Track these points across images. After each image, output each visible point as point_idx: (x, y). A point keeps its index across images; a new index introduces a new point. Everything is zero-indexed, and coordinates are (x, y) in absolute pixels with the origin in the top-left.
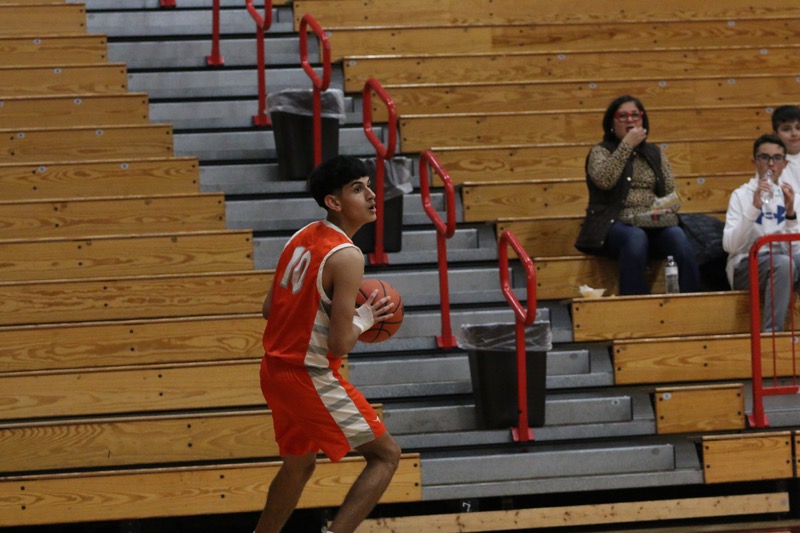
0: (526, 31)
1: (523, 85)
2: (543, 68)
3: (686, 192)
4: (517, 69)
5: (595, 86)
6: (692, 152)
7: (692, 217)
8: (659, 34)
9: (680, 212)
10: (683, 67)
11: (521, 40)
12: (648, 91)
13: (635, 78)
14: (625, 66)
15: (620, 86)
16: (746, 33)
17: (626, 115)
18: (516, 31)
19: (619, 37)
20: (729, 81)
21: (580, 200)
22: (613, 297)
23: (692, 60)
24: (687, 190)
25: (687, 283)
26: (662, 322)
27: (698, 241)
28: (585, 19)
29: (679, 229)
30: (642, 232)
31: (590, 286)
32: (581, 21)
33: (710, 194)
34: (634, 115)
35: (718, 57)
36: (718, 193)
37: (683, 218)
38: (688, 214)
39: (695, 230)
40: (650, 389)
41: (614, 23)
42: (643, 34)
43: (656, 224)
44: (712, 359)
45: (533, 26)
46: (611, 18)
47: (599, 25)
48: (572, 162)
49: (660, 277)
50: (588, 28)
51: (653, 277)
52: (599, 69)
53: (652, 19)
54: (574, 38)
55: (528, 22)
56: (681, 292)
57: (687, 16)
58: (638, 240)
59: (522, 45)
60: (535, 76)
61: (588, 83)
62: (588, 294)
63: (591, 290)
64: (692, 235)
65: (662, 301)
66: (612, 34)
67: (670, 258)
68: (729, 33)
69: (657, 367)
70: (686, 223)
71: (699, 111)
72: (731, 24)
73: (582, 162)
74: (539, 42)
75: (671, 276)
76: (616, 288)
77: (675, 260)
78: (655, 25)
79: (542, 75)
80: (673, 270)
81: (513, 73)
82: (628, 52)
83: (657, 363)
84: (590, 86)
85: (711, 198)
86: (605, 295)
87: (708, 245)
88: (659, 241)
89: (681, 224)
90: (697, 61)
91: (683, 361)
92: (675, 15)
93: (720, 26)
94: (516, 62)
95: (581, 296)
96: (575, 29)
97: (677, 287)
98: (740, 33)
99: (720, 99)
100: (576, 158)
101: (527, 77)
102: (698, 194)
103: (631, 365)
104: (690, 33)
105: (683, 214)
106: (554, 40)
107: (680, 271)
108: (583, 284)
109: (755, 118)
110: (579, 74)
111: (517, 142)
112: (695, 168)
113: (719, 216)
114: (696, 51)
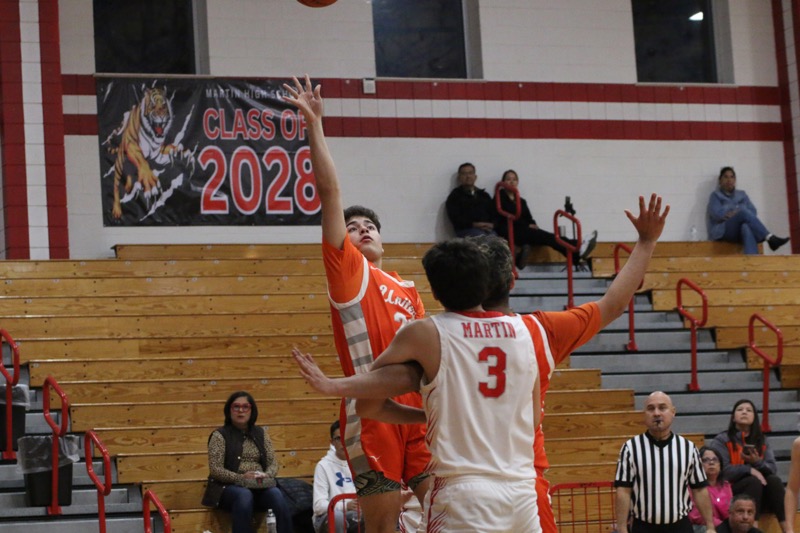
0: (164, 342)
1: (161, 382)
2: (176, 370)
3: (282, 462)
4: (157, 370)
5: (215, 383)
6: (286, 432)
7: (286, 480)
8: (262, 345)
9: (277, 477)
10: (279, 369)
11: (161, 349)
12: (254, 387)
13: (243, 378)
14: (237, 368)
15: (233, 384)
16: (326, 345)
17: (238, 406)
18: (157, 342)
19: (234, 347)
23: (286, 364)
24: (282, 460)
27: (291, 498)
28: (207, 333)
29: (277, 489)
30: (249, 491)
32: (205, 335)
33: (299, 463)
34: (245, 406)
36: (306, 463)
37: (280, 481)
38: (283, 478)
39: (289, 490)
41: (229, 337)
42: (251, 345)
43: (260, 486)
45: (169, 339)
46: (227, 333)
47: (218, 338)
48: (197, 440)
49: (263, 525)
50: (210, 340)
52: (219, 370)
53: (257, 334)
54: (199, 348)
55: (167, 336)
57: (283, 332)
58: (246, 497)
59: (161, 352)
60: (170, 375)
61: (210, 381)
64: (287, 494)
66: (227, 345)
67: (270, 510)
68: (313, 345)
70: (281, 484)
71: (291, 402)
72: (315, 338)
73: (206, 439)
74: (173, 350)
75: (271, 524)
77: (274, 512)
78: (259, 338)
79: (176, 374)
80: (272, 520)
81: (155, 373)
82: (239, 358)
84: (212, 383)
85: (301, 466)
87: (298, 501)
88: (262, 498)
89: (278, 486)
90: (290, 365)
92: (274, 332)
93: (307, 340)
94: (156, 365)
96: (201, 341)
98: (321, 345)
99: (307, 393)
100: (200, 437)
101: (165, 376)
102: (291, 463)
104: (285, 346)
105: (279, 478)
106: (185, 349)
107: (277, 520)
109: (333, 407)
110: (203, 374)
111: (157, 424)
112: (288, 444)
113: (307, 480)
114: (288, 358)
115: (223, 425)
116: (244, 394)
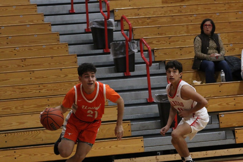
1: (172, 16)
2: (179, 10)
3: (227, 49)
4: (170, 11)
5: (196, 15)
6: (228, 36)
7: (229, 57)
9: (225, 56)
10: (224, 8)
12: (213, 16)
13: (208, 13)
14: (205, 9)
15: (204, 15)
17: (206, 25)
20: (239, 12)
21: (192, 53)
22: (204, 84)
23: (227, 6)
24: (227, 48)
25: (228, 79)
26: (220, 92)
29: (225, 61)
30: (212, 62)
31: (196, 81)
33: (234, 49)
34: (209, 25)
35: (236, 5)
36: (237, 49)
37: (226, 58)
38: (227, 56)
39: (230, 61)
40: (217, 113)
43: (218, 60)
44: (237, 103)
48: (189, 41)
49: (219, 77)
51: (217, 77)
52: (197, 10)
56: (226, 82)
58: (211, 65)
59: (171, 3)
60: (176, 13)
61: (194, 14)
62: (196, 83)
63: (197, 82)
64: (229, 63)
65: (220, 85)
67: (222, 70)
69: (219, 106)
70: (227, 59)
71: (230, 23)
74: (177, 2)
75: (223, 76)
76: (205, 81)
77: (224, 71)
79: (178, 12)
80: (223, 75)
81: (169, 12)
82: (206, 4)
83: (219, 105)
84: (194, 15)
85: (235, 51)
86: (201, 83)
87: (234, 66)
88: (218, 65)
89: (225, 60)
90: (228, 6)
91: (227, 104)
94: (169, 9)
95: (194, 84)
97: (225, 80)
99: (237, 18)
100: (190, 39)
101: (174, 13)
102: (231, 49)
103: (211, 106)
105: (226, 56)
106: (182, 1)
107: (225, 75)
108: (194, 80)
110: (190, 12)
111: (171, 34)
112: (229, 41)
114: (228, 3)
115: (200, 33)
116: (209, 20)
